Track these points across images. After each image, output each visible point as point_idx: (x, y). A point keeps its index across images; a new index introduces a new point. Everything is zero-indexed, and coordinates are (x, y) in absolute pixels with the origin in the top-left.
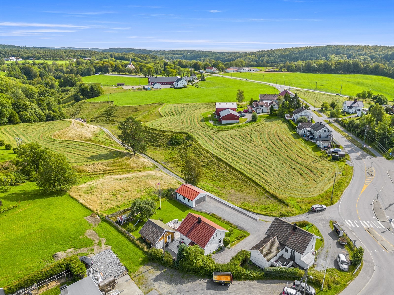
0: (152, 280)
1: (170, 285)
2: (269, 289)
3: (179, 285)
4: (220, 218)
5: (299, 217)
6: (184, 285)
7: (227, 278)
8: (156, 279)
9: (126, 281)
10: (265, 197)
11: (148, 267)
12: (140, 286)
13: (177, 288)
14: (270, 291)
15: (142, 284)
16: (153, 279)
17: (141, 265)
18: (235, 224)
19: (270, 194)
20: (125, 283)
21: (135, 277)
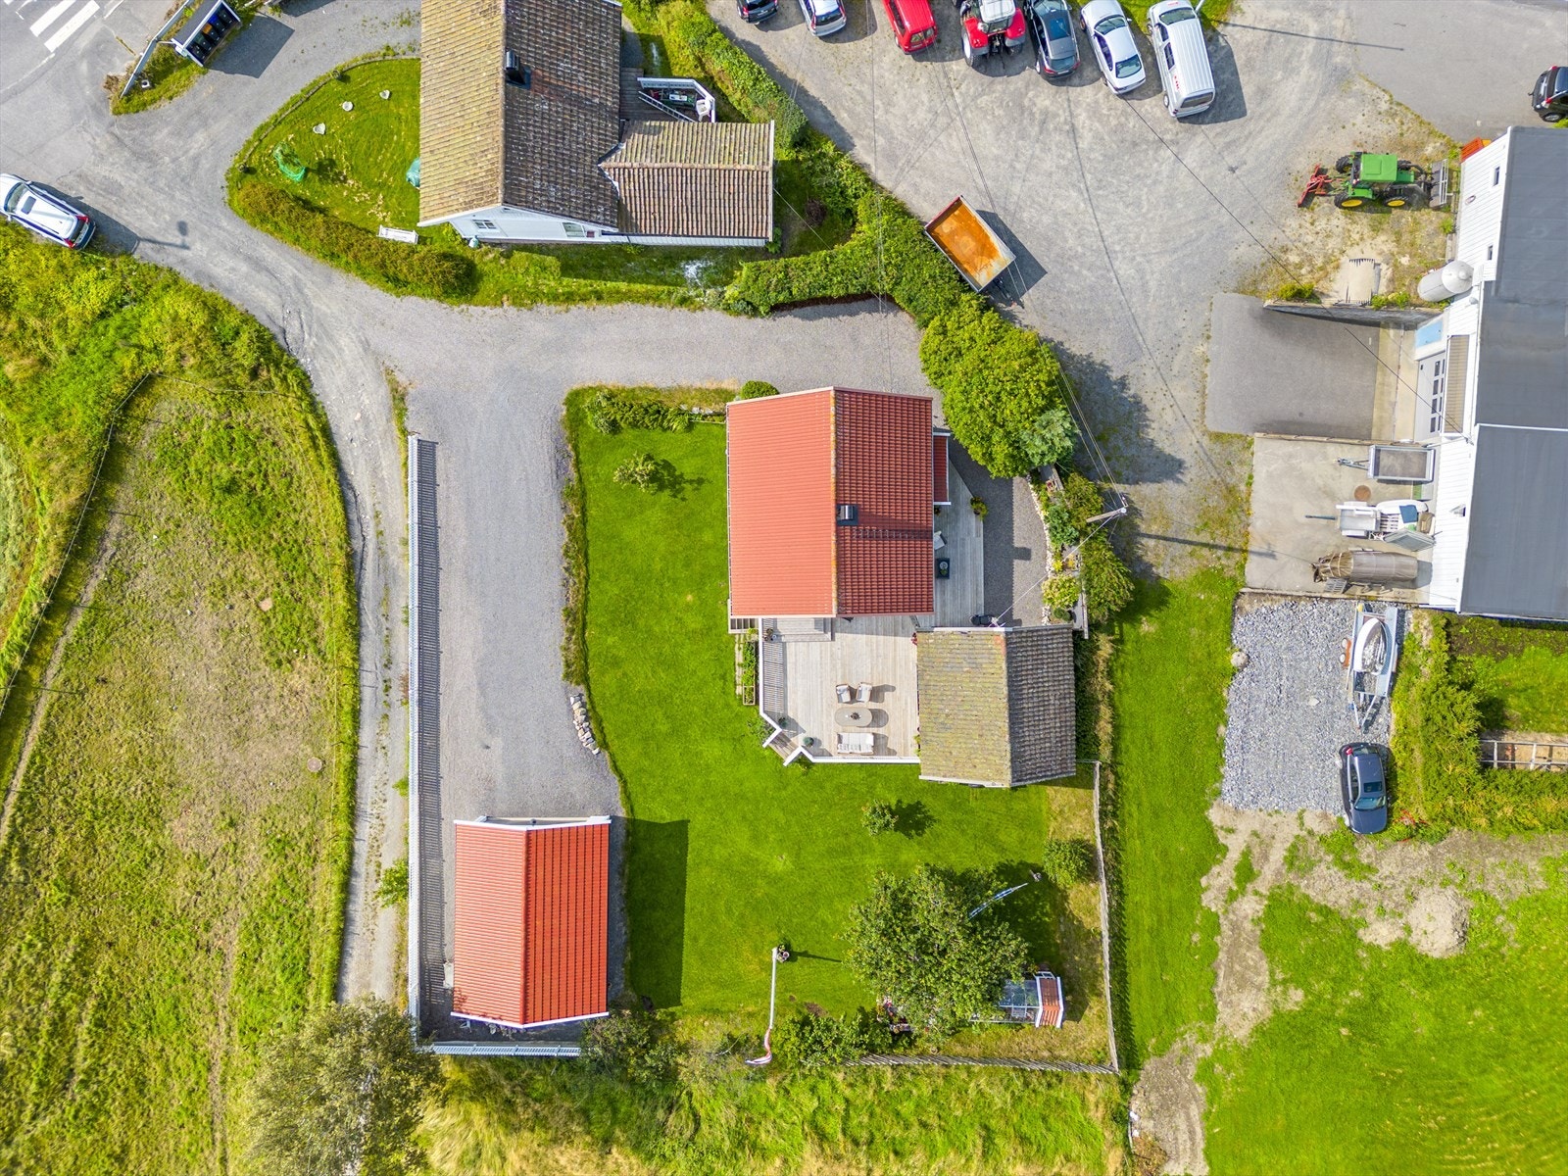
0: (1186, 479)
1: (1146, 400)
2: (846, 89)
3: (1115, 375)
4: (569, 614)
5: (219, 272)
6: (1097, 358)
7: (953, 233)
8: (1170, 468)
9: (1272, 555)
10: (121, 578)
11: (1150, 558)
12: (1243, 487)
13: (1132, 369)
14: (853, 81)
15: (1231, 491)
16: (1179, 481)
17: (1167, 593)
18: (556, 507)
19: (67, 570)
20: (1278, 548)
21: (1229, 549)
